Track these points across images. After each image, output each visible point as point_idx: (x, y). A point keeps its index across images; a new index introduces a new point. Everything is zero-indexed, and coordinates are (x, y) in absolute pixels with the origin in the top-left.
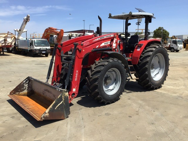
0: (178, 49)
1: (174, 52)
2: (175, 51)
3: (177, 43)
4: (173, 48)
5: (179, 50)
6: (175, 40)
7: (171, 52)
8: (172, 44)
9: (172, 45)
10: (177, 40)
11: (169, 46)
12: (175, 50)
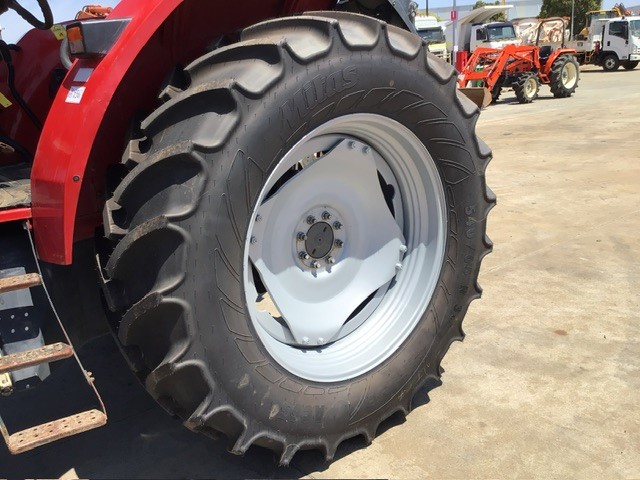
0: (633, 58)
1: (615, 69)
2: (621, 68)
3: (630, 32)
4: (613, 54)
5: (636, 63)
6: (619, 19)
7: (606, 70)
8: (608, 37)
9: (609, 44)
10: (629, 19)
11: (598, 46)
12: (619, 62)
